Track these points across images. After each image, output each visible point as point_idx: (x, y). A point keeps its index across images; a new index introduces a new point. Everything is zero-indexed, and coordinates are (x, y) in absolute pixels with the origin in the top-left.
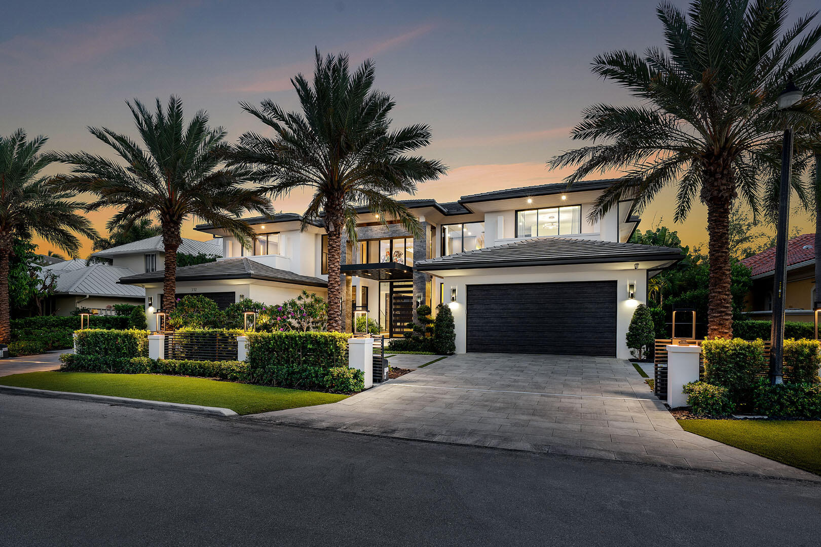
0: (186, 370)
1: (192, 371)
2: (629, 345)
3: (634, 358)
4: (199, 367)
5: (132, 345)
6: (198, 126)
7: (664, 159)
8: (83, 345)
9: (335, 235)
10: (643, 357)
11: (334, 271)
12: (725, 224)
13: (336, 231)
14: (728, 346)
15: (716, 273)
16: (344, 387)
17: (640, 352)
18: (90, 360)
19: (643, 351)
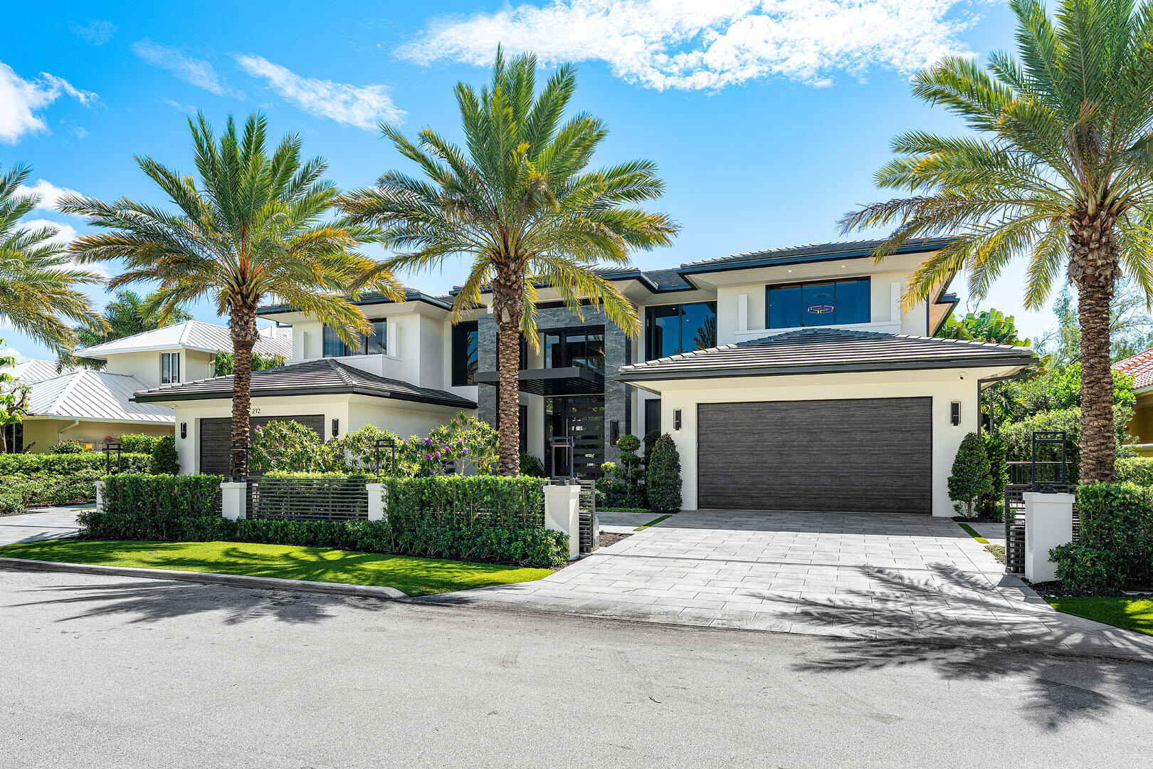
0: (287, 535)
1: (297, 537)
2: (953, 496)
3: (960, 515)
4: (307, 531)
5: (198, 498)
6: (287, 158)
7: (1012, 218)
8: (116, 498)
9: (511, 329)
10: (974, 514)
11: (510, 383)
12: (1104, 315)
13: (512, 321)
14: (1113, 492)
15: (1092, 387)
16: (543, 557)
17: (970, 506)
18: (130, 522)
19: (974, 505)
